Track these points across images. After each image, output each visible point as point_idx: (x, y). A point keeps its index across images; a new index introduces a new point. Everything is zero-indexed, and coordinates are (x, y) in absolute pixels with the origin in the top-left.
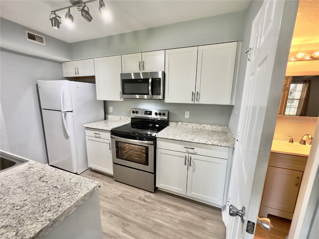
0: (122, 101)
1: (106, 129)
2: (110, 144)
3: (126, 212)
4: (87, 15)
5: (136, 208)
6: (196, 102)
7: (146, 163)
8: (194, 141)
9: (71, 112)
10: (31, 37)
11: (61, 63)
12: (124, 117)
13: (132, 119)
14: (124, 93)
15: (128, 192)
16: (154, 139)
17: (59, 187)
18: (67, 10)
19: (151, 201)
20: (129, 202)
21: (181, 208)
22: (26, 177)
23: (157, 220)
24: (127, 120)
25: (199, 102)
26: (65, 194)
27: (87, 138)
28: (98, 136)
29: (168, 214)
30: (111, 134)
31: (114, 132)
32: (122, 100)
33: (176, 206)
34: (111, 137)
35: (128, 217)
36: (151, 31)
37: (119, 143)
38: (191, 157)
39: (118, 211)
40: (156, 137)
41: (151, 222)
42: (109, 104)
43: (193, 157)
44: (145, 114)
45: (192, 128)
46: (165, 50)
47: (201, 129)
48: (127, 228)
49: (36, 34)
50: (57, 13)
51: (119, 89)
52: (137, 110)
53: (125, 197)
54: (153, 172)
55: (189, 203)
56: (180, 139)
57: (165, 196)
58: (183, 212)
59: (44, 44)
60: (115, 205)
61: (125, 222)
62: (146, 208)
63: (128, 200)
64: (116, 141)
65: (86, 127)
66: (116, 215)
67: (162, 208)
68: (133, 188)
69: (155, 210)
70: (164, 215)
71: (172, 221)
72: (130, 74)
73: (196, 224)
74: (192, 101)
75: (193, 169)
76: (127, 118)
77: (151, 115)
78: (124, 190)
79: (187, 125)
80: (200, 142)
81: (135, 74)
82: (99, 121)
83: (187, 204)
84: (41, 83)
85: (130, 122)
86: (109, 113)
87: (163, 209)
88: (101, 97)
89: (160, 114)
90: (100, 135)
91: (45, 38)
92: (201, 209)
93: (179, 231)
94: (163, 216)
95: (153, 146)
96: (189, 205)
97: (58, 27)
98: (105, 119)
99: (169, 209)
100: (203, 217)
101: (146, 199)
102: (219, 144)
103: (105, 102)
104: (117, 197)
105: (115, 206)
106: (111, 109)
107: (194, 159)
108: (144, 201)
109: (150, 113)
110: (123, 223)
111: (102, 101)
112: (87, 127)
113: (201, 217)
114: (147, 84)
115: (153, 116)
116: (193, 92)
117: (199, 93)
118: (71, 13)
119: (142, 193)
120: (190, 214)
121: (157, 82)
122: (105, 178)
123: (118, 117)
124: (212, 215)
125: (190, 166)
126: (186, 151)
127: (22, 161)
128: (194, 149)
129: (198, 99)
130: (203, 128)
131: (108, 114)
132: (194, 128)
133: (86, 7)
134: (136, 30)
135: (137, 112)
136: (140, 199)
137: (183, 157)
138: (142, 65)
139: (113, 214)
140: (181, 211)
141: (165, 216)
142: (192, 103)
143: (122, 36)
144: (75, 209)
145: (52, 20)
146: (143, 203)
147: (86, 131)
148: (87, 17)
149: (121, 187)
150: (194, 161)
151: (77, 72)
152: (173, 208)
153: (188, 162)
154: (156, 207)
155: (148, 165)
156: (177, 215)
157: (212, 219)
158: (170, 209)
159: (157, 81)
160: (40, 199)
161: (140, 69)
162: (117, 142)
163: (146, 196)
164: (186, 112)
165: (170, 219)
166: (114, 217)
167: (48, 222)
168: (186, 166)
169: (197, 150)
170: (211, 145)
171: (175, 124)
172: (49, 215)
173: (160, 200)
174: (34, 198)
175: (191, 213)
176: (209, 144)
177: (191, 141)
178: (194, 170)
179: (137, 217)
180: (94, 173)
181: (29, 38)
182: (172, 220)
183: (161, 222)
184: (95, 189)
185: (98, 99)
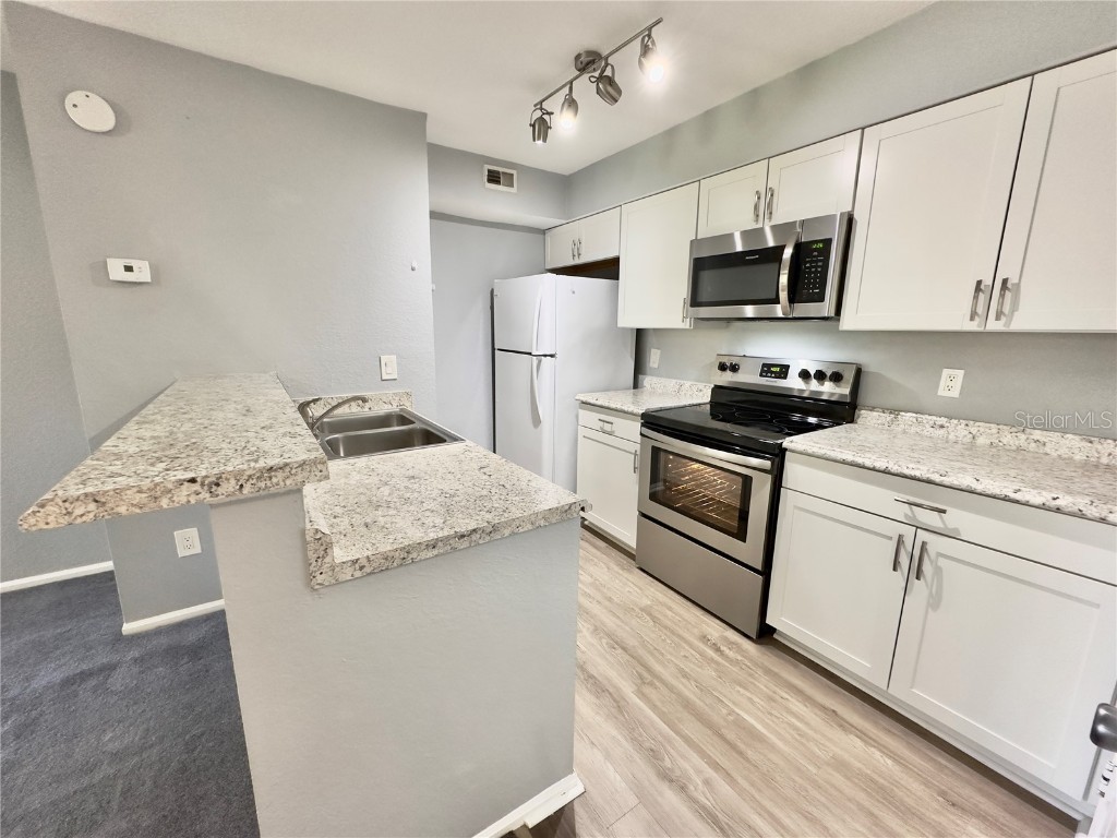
0: (688, 327)
1: (630, 410)
2: (636, 455)
3: (652, 654)
4: (609, 89)
5: (685, 656)
6: (994, 325)
7: (741, 534)
8: (947, 480)
9: (552, 356)
10: (494, 178)
11: (543, 232)
12: (689, 383)
13: (717, 389)
14: (695, 301)
15: (670, 609)
16: (779, 455)
17: (507, 486)
18: (566, 90)
19: (739, 658)
20: (668, 633)
21: (853, 726)
22: (461, 462)
23: (746, 717)
24: (701, 394)
25: (1008, 323)
26: (517, 498)
27: (581, 431)
28: (607, 427)
29: (793, 720)
30: (643, 425)
31: (652, 421)
32: (686, 325)
33: (834, 711)
34: (641, 434)
35: (658, 668)
36: (809, 75)
37: (662, 455)
38: (924, 544)
39: (631, 642)
40: (786, 449)
41: (724, 711)
42: (650, 340)
43: (936, 544)
44: (761, 375)
45: (968, 439)
46: (863, 129)
47: (1019, 449)
48: (647, 690)
49: (501, 169)
50: (545, 105)
51: (683, 289)
52: (735, 361)
53: (659, 616)
54: (759, 567)
55: (897, 728)
56: (881, 464)
57: (796, 667)
58: (859, 743)
59: (513, 190)
60: (626, 624)
61: (645, 674)
62: (716, 671)
63: (666, 628)
64: (653, 447)
65: (583, 403)
66: (624, 649)
67: (774, 692)
68: (689, 604)
69: (745, 688)
70: (779, 715)
71: (802, 743)
72: (730, 236)
73: (910, 801)
74: (972, 319)
75: (931, 592)
76: (701, 386)
77: (785, 378)
78: (661, 599)
79: (942, 427)
80: (979, 487)
81: (746, 234)
82: (616, 390)
83: (884, 724)
84: (501, 287)
85: (707, 398)
86: (648, 370)
87: (778, 698)
88: (630, 319)
89: (820, 376)
90: (615, 428)
91: (518, 173)
92: (954, 773)
93: (820, 781)
94: (771, 714)
95: (768, 479)
96: (899, 734)
97: (545, 140)
98: (636, 385)
99: (797, 705)
100: (956, 799)
101: (722, 648)
102: (1092, 512)
103: (640, 333)
104: (637, 610)
105: (627, 628)
106: (654, 358)
107: (940, 555)
108: (718, 650)
109: (783, 371)
110: (641, 677)
111: (632, 329)
112: (584, 399)
113: (943, 794)
114: (777, 265)
115: (793, 383)
116: (979, 283)
117: (1018, 285)
118: (574, 96)
119: (715, 629)
120: (889, 762)
121: (816, 253)
122: (614, 553)
123: (674, 381)
124: (1008, 816)
125: (918, 578)
126: (906, 515)
127: (455, 439)
128: (944, 512)
129: (1006, 309)
130: (1033, 445)
131: (644, 374)
132: (981, 441)
133: (609, 68)
134: (756, 85)
135: (734, 368)
136: (704, 638)
137: (891, 538)
138: (765, 201)
139: (617, 643)
140: (852, 737)
141: (778, 718)
142: (973, 326)
143: (708, 119)
144: (530, 527)
145: (533, 126)
146: (711, 653)
147: (581, 412)
148: (608, 93)
149: (652, 590)
150: (942, 562)
151: (576, 253)
152: (819, 713)
153: (912, 563)
154: (752, 683)
155: (743, 539)
156: (829, 740)
157: (1001, 829)
158: (805, 709)
159: (816, 250)
160: (478, 494)
161: (758, 216)
162: (656, 451)
163: (726, 639)
164: (946, 372)
165: (798, 738)
166: (620, 651)
167: (486, 524)
168: (899, 578)
169: (956, 518)
170: (1043, 507)
171: (888, 417)
172: (489, 517)
173: (776, 670)
174: (470, 491)
175: (894, 760)
176: (1026, 504)
177: (936, 478)
178: (935, 602)
179: (684, 680)
180: (588, 534)
181: (490, 181)
182: (804, 741)
183: (759, 727)
184: (573, 507)
185: (620, 325)
